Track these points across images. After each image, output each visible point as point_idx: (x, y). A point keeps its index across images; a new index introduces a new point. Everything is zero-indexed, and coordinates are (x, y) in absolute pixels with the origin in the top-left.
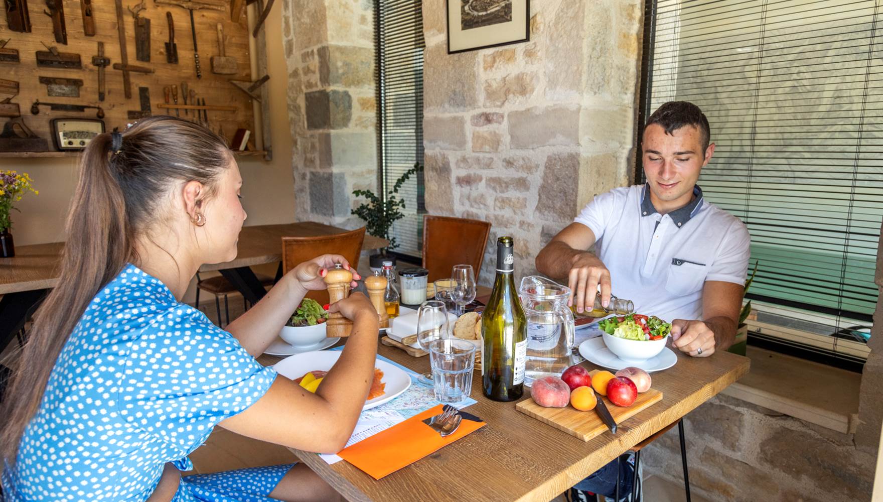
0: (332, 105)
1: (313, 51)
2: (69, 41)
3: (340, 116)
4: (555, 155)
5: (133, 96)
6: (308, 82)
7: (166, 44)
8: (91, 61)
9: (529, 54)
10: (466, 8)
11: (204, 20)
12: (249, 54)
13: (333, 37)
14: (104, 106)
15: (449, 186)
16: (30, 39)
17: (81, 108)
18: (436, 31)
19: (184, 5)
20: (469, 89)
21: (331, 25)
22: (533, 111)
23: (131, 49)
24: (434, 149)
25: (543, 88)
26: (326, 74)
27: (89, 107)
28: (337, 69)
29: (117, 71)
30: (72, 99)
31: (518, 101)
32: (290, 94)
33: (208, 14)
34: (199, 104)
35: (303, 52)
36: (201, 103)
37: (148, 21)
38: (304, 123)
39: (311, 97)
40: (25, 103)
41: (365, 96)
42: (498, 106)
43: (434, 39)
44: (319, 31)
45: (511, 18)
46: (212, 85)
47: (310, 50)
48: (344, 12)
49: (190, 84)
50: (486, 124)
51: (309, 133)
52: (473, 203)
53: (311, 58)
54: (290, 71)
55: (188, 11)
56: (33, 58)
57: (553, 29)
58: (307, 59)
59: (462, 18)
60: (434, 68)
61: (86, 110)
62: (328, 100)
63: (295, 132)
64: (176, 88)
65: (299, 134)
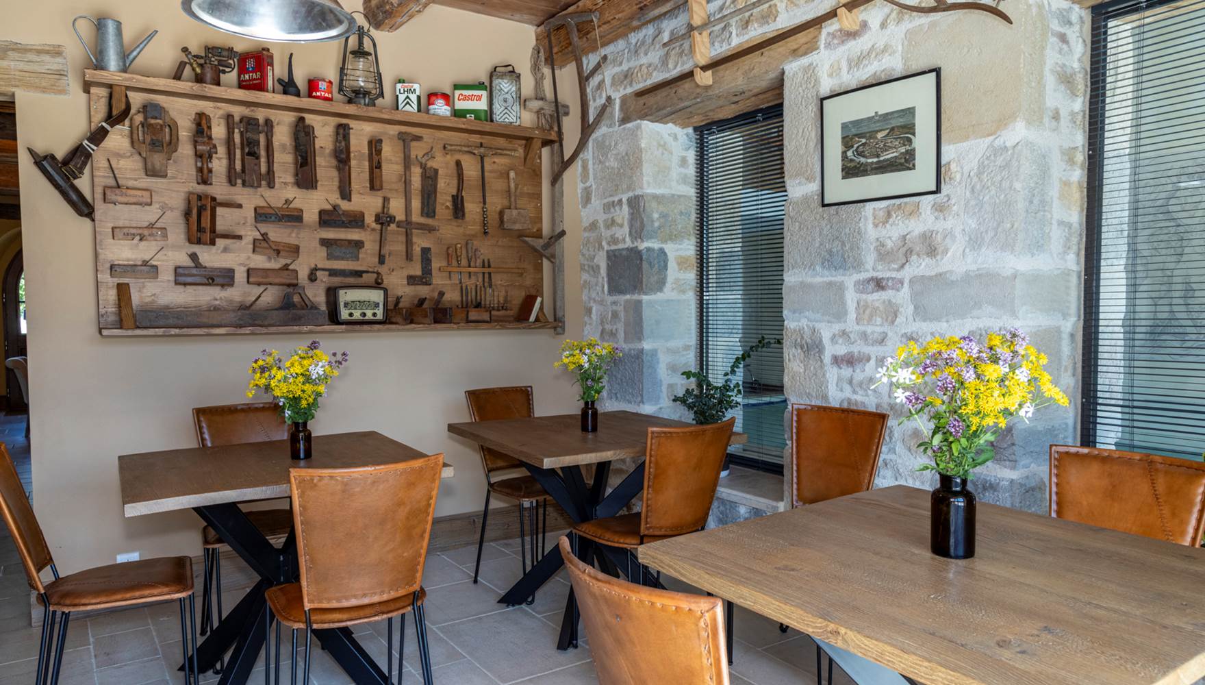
0: (645, 265)
1: (620, 201)
2: (354, 197)
3: (654, 279)
4: (980, 329)
5: (414, 258)
6: (612, 236)
7: (453, 196)
8: (374, 219)
9: (940, 209)
10: (849, 154)
11: (495, 166)
12: (541, 205)
13: (649, 183)
14: (383, 270)
15: (822, 367)
16: (315, 197)
17: (359, 274)
18: (803, 180)
19: (476, 152)
20: (852, 249)
21: (647, 169)
22: (948, 275)
23: (416, 204)
24: (799, 321)
25: (961, 249)
26: (638, 227)
27: (367, 272)
28: (653, 221)
29: (400, 229)
30: (350, 262)
31: (924, 264)
32: (585, 251)
33: (500, 160)
34: (484, 266)
35: (606, 201)
36: (486, 265)
37: (436, 171)
38: (603, 287)
39: (615, 256)
40: (302, 268)
41: (683, 253)
42: (894, 270)
43: (799, 188)
44: (631, 177)
45: (914, 165)
46: (500, 243)
47: (616, 199)
48: (663, 154)
49: (475, 243)
50: (877, 291)
51: (610, 299)
52: (857, 389)
53: (617, 208)
54: (586, 224)
55: (479, 158)
56: (316, 217)
57: (975, 179)
58: (612, 210)
59: (843, 165)
60: (801, 223)
61: (364, 275)
62: (641, 260)
63: (590, 298)
64: (461, 248)
65: (595, 301)
